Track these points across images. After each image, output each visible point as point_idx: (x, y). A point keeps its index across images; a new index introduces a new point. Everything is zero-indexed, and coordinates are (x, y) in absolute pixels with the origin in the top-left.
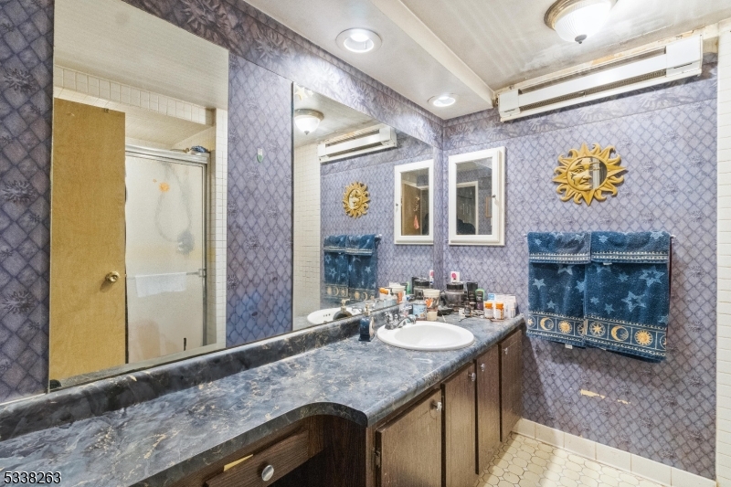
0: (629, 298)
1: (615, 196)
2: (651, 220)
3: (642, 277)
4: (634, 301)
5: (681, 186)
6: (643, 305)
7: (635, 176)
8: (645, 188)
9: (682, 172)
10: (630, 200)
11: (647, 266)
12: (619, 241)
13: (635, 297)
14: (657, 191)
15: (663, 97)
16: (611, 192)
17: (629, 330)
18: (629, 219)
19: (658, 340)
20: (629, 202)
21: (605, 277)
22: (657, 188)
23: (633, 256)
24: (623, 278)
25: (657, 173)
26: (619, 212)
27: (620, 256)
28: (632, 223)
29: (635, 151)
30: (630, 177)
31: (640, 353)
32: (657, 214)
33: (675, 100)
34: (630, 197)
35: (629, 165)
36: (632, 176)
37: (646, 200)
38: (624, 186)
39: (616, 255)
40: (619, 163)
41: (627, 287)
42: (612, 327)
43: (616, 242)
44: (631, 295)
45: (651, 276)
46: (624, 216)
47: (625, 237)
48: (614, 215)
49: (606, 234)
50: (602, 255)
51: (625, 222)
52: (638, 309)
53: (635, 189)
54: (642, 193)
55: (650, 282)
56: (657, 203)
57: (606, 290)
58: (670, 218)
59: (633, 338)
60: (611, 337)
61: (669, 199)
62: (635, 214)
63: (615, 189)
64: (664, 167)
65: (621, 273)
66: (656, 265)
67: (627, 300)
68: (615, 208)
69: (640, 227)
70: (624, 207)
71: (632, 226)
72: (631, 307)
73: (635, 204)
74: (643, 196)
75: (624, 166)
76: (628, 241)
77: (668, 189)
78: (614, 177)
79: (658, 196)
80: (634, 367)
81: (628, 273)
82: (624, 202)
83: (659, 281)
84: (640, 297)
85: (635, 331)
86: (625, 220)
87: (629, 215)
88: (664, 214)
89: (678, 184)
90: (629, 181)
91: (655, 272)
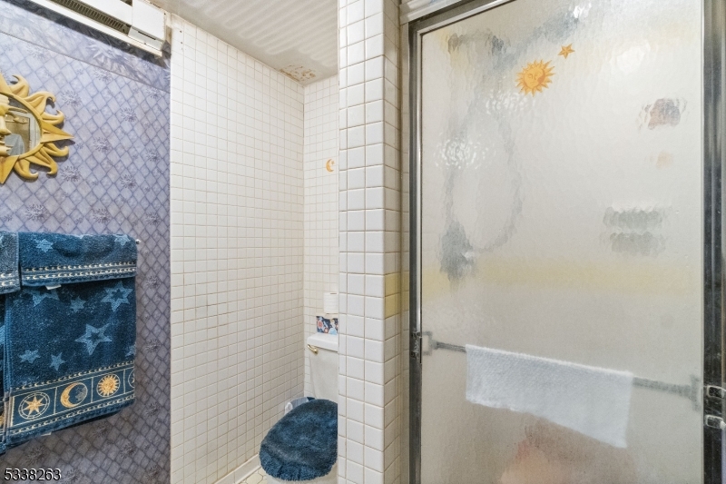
0: (88, 335)
1: (54, 176)
2: (105, 219)
3: (105, 300)
4: (95, 337)
5: (139, 180)
6: (107, 339)
7: (84, 153)
8: (99, 173)
9: (139, 163)
10: (76, 187)
11: (111, 282)
12: (72, 248)
13: (94, 330)
14: (113, 180)
15: (119, 60)
16: (49, 169)
17: (88, 383)
18: (76, 215)
19: (126, 380)
20: (76, 190)
21: (49, 308)
22: (113, 176)
23: (94, 271)
24: (77, 306)
25: (113, 157)
26: (60, 203)
27: (73, 272)
28: (80, 221)
29: (85, 117)
30: (76, 153)
31: (106, 410)
32: (113, 210)
33: (132, 71)
34: (77, 183)
35: (76, 133)
36: (80, 151)
37: (99, 191)
38: (67, 164)
39: (68, 271)
40: (60, 126)
41: (84, 318)
42: (61, 390)
43: (67, 250)
44: (90, 329)
45: (117, 295)
46: (67, 210)
47: (79, 242)
48: (51, 207)
49: (48, 237)
50: (44, 273)
51: (69, 220)
52: (100, 347)
53: (84, 173)
54: (94, 180)
55: (116, 305)
56: (113, 197)
57: (52, 332)
58: (128, 219)
59: (95, 394)
60: (60, 407)
61: (127, 194)
62: (84, 209)
63: (53, 165)
64: (121, 151)
65: (74, 298)
66: (123, 279)
67: (84, 339)
68: (53, 196)
69: (92, 228)
70: (69, 197)
71: (80, 226)
72: (91, 347)
73: (84, 194)
74: (95, 184)
75: (67, 132)
76: (86, 248)
77: (125, 181)
78: (52, 145)
79: (114, 187)
80: (83, 434)
81: (85, 297)
82: (68, 187)
83: (127, 302)
84: (103, 329)
85: (98, 380)
86: (70, 216)
87: (76, 209)
88: (120, 212)
89: (136, 177)
90: (76, 157)
91: (122, 290)
